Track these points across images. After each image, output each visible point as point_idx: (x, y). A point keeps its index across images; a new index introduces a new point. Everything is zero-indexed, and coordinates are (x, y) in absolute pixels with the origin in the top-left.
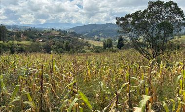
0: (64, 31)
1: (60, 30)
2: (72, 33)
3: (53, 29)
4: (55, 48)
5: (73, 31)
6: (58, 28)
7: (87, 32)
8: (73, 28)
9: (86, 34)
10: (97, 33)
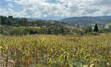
0: (57, 21)
1: (55, 21)
2: (62, 22)
3: (51, 20)
4: (53, 31)
5: (62, 21)
6: (54, 19)
7: (70, 22)
8: (62, 20)
9: (70, 23)
10: (77, 22)
